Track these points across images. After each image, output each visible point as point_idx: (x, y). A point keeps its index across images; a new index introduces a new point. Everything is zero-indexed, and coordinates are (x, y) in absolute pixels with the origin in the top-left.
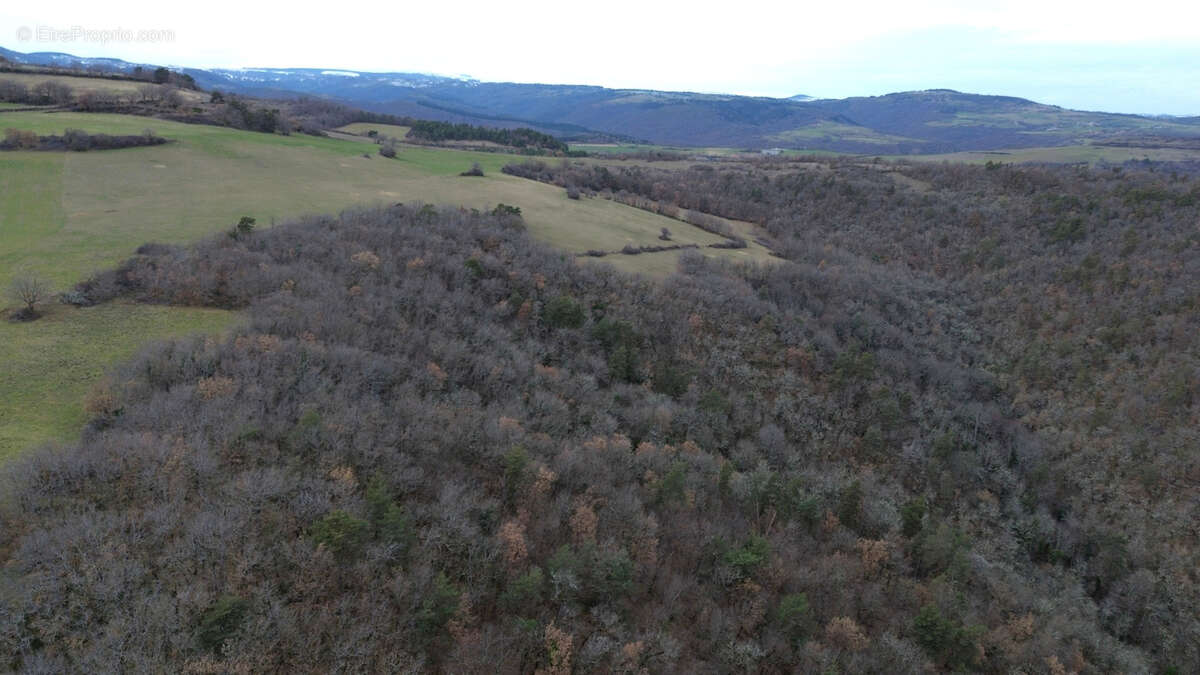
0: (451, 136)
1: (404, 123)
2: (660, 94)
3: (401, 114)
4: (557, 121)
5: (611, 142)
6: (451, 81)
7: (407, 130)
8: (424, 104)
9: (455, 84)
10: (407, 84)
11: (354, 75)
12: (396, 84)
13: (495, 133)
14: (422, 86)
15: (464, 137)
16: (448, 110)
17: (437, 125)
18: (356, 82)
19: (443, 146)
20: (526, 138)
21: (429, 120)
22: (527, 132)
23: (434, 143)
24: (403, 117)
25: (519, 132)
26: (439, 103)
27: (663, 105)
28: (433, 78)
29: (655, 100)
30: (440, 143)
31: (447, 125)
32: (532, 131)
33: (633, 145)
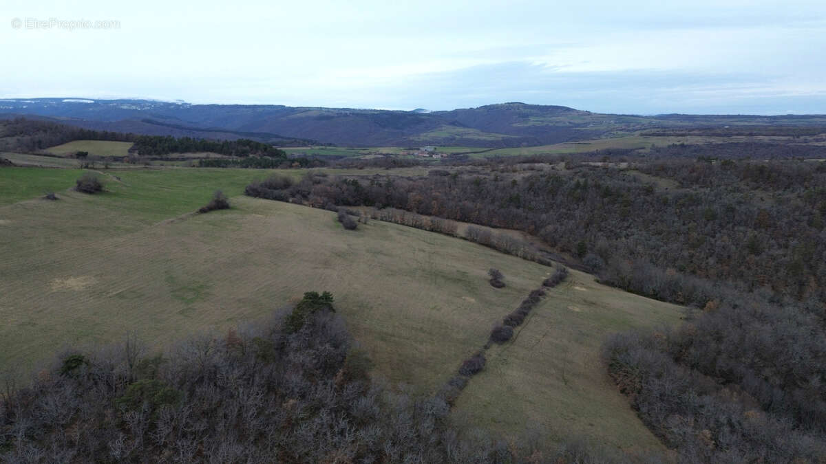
0: (175, 149)
1: (127, 139)
2: (328, 110)
3: (125, 131)
4: (254, 131)
5: (305, 145)
6: (167, 105)
7: (129, 145)
8: (149, 121)
9: (172, 107)
10: (134, 107)
11: (89, 102)
12: (125, 107)
13: (218, 145)
14: (146, 108)
15: (187, 150)
16: (168, 126)
17: (161, 140)
18: (91, 107)
19: (167, 160)
20: (248, 147)
21: (151, 135)
22: (248, 143)
23: (157, 157)
24: (125, 133)
25: (240, 142)
26: (161, 121)
27: (333, 117)
28: (154, 103)
29: (326, 114)
30: (164, 156)
31: (169, 140)
32: (251, 142)
33: (323, 147)
